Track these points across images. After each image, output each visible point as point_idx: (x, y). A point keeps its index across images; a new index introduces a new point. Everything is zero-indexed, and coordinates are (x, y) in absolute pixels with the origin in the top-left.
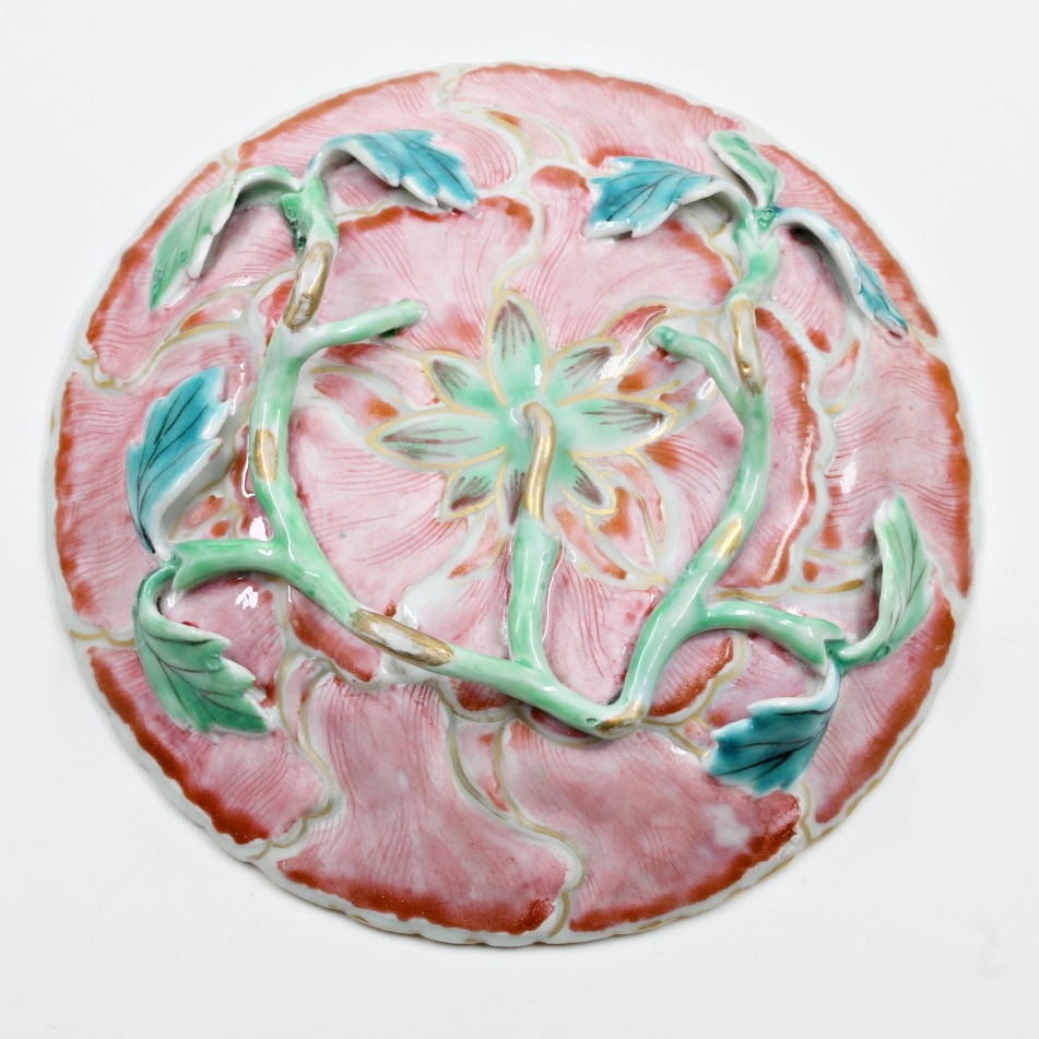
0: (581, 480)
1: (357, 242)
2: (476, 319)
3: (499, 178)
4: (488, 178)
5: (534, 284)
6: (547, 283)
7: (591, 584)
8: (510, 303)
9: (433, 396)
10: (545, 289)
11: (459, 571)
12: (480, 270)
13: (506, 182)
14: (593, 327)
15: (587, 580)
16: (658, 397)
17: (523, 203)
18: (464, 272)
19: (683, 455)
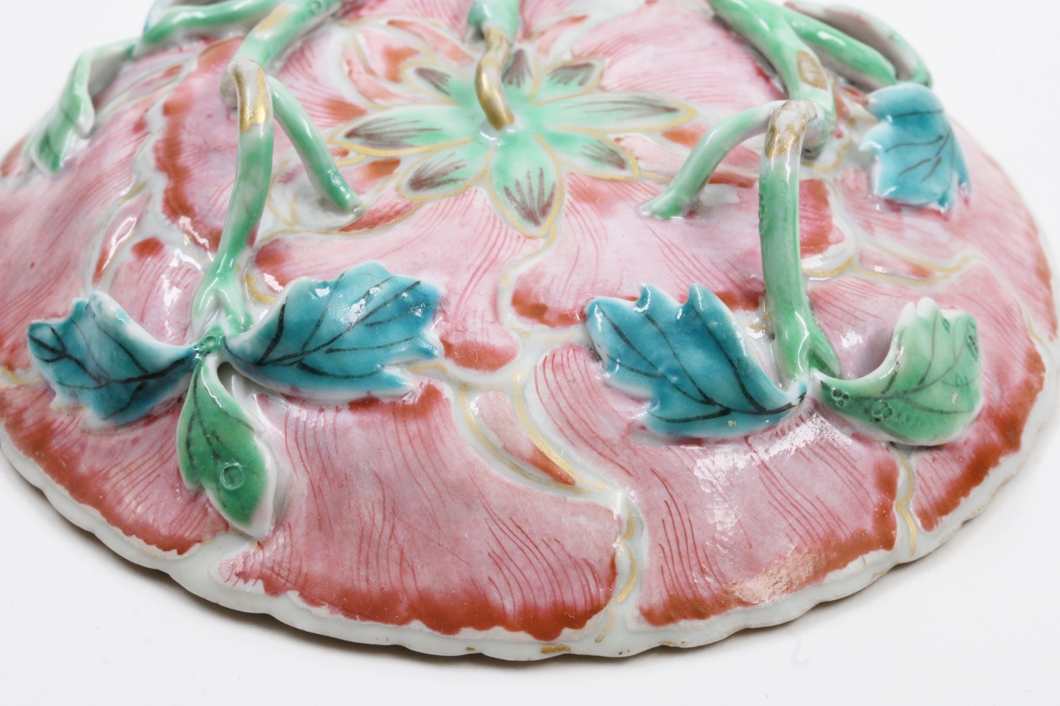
0: (442, 82)
1: (733, 282)
2: (577, 205)
3: (558, 359)
4: (572, 360)
5: (507, 242)
6: (490, 244)
7: (428, 14)
8: (537, 223)
9: (623, 143)
10: (493, 238)
11: (578, 19)
12: (575, 249)
13: (548, 354)
14: (431, 209)
15: (432, 16)
16: (351, 154)
17: (525, 319)
18: (596, 247)
19: (322, 112)
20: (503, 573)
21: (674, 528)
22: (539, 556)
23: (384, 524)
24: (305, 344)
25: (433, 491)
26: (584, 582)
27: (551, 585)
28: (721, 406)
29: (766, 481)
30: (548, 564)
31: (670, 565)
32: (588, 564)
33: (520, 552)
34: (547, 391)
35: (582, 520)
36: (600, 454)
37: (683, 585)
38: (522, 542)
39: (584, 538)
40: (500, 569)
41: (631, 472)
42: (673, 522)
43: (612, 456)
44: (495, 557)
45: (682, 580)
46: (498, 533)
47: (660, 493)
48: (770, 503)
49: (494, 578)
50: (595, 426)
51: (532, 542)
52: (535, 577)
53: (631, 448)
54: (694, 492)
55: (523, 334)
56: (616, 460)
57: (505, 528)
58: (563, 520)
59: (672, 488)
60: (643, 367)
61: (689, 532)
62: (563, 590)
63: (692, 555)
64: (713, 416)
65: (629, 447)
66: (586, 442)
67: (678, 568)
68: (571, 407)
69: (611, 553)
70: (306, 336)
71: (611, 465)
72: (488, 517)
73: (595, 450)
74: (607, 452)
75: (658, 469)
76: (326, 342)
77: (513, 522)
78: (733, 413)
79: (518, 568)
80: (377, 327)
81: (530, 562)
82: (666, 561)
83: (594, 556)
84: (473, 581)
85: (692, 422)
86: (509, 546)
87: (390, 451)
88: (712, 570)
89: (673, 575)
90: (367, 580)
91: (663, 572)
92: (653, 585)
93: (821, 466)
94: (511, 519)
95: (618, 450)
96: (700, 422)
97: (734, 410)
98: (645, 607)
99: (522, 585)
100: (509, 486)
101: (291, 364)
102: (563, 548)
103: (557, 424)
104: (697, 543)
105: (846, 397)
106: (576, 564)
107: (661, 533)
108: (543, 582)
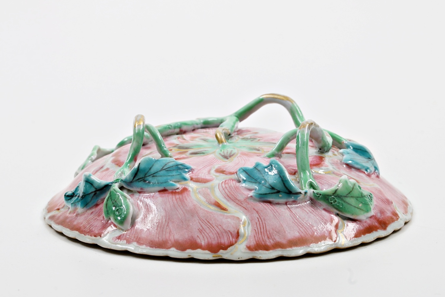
0: (207, 140)
2: (242, 156)
3: (227, 182)
4: (231, 182)
5: (217, 162)
6: (211, 162)
8: (227, 159)
10: (213, 161)
12: (238, 162)
13: (224, 181)
14: (195, 158)
16: (173, 150)
17: (218, 173)
20: (202, 234)
21: (260, 225)
22: (214, 230)
23: (165, 222)
24: (146, 174)
25: (182, 212)
26: (228, 237)
27: (217, 237)
28: (277, 190)
29: (292, 216)
30: (217, 232)
31: (257, 235)
32: (230, 232)
33: (208, 229)
34: (222, 188)
35: (229, 220)
36: (237, 204)
37: (261, 240)
38: (209, 226)
39: (229, 225)
40: (201, 233)
41: (247, 209)
42: (260, 223)
43: (241, 204)
44: (200, 230)
45: (261, 239)
46: (202, 223)
47: (256, 215)
48: (293, 222)
49: (199, 236)
50: (236, 196)
51: (212, 226)
52: (212, 235)
53: (247, 203)
54: (267, 216)
55: (216, 176)
56: (242, 205)
57: (204, 222)
58: (223, 220)
59: (260, 214)
60: (253, 181)
61: (265, 227)
62: (221, 239)
63: (265, 233)
64: (274, 193)
65: (247, 202)
66: (233, 200)
67: (260, 236)
68: (229, 192)
69: (238, 229)
70: (146, 172)
71: (240, 207)
72: (199, 219)
73: (235, 202)
74: (239, 203)
75: (256, 208)
76: (152, 173)
77: (207, 220)
78: (281, 193)
79: (207, 233)
80: (169, 171)
81: (211, 231)
82: (256, 234)
83: (232, 230)
84: (192, 237)
85: (267, 195)
86: (205, 227)
87: (169, 202)
88: (272, 238)
89: (258, 237)
90: (158, 238)
91: (255, 237)
92: (251, 240)
93: (312, 215)
94: (206, 219)
95: (243, 203)
96: (270, 194)
97: (281, 192)
98: (248, 246)
99: (208, 238)
100: (206, 211)
101: (141, 181)
102: (222, 227)
103: (224, 196)
104: (267, 230)
105: (320, 195)
106: (226, 232)
107: (255, 226)
108: (215, 237)
